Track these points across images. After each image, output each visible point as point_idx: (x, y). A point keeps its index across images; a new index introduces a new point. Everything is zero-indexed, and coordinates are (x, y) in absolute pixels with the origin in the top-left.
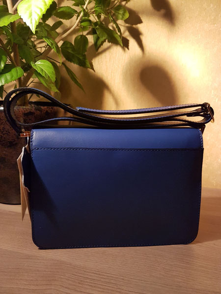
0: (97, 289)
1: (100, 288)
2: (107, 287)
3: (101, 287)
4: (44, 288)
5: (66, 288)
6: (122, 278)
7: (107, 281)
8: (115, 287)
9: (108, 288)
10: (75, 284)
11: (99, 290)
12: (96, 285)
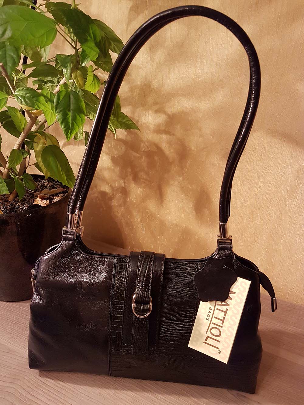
0: (47, 396)
1: (49, 396)
2: (55, 396)
3: (52, 395)
4: (7, 385)
5: (24, 389)
8: (62, 398)
9: (57, 397)
10: (32, 387)
11: (49, 397)
12: (48, 392)
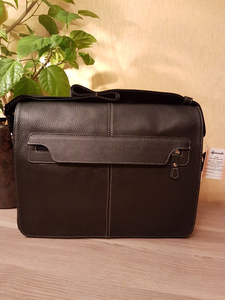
0: (41, 289)
3: (46, 287)
5: (14, 288)
6: (66, 279)
7: (53, 282)
8: (59, 287)
10: (23, 285)
12: (41, 286)
